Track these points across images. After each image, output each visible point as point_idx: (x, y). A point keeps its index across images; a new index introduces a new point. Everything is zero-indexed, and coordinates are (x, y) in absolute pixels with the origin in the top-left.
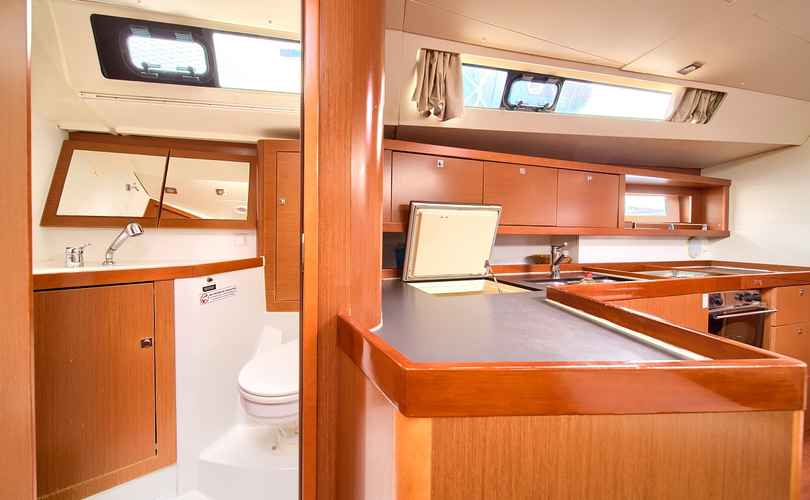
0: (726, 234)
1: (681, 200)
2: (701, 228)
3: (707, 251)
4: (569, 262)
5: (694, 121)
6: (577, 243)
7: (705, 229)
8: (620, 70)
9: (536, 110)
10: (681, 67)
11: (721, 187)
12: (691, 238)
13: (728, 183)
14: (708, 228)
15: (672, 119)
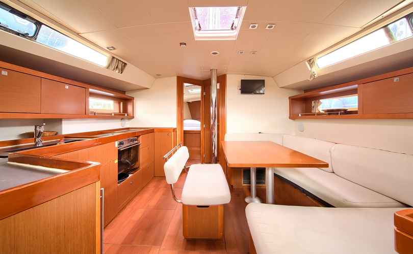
0: (133, 117)
1: (119, 103)
2: (125, 115)
3: (128, 124)
4: (56, 134)
5: (117, 71)
6: (61, 123)
7: (126, 115)
8: (78, 34)
9: (18, 34)
10: (109, 46)
11: (131, 100)
12: (122, 119)
13: (133, 98)
14: (128, 115)
15: (108, 68)
